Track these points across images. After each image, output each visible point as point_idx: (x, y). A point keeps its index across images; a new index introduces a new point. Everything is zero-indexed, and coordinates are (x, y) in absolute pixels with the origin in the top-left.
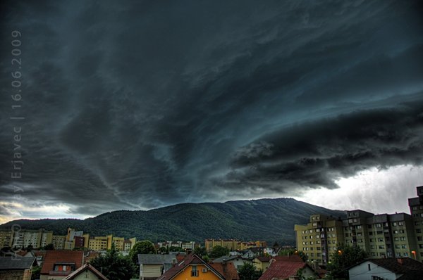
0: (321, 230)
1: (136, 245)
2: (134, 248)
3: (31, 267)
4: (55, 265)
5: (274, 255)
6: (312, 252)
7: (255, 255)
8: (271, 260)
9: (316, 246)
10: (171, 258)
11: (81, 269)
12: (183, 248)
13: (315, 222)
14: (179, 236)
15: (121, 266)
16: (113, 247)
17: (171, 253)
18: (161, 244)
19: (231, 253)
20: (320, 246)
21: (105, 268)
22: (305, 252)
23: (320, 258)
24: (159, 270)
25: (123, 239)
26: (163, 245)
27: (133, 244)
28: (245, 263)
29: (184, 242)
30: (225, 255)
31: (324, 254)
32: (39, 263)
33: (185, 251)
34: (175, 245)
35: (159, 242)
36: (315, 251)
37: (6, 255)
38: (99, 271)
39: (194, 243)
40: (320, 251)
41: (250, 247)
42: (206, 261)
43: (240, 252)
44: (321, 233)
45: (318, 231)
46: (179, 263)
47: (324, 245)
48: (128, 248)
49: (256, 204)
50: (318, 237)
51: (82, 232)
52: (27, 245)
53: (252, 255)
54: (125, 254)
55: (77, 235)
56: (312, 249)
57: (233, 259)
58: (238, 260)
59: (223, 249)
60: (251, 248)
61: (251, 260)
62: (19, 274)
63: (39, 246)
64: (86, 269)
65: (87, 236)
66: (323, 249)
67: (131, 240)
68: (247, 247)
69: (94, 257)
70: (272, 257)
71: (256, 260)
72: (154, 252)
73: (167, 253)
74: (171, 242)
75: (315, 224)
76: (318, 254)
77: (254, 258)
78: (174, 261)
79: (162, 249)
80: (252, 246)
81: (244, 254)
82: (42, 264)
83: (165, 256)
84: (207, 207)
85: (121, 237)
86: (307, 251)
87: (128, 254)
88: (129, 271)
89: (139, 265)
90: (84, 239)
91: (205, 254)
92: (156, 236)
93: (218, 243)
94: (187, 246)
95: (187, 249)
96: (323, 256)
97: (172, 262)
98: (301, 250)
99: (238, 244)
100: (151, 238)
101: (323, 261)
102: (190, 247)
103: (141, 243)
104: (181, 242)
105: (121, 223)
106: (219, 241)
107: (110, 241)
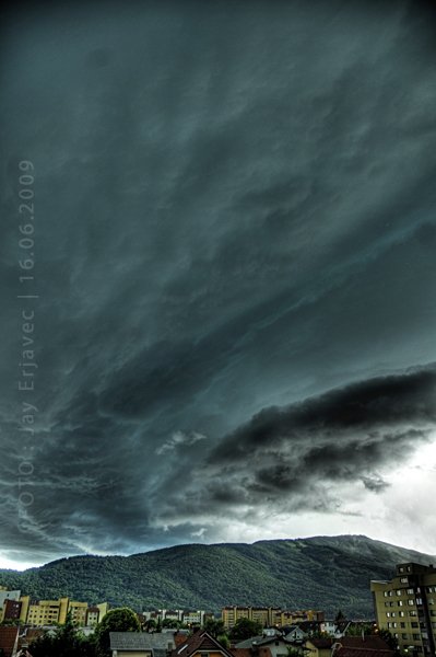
0: (415, 591)
1: (108, 614)
2: (104, 620)
5: (339, 636)
6: (404, 630)
7: (307, 635)
8: (334, 646)
9: (410, 619)
10: (165, 640)
12: (185, 622)
13: (404, 577)
14: (179, 601)
15: (81, 654)
16: (68, 619)
17: (164, 631)
18: (148, 615)
19: (265, 631)
20: (416, 619)
22: (392, 631)
23: (420, 643)
25: (86, 604)
26: (152, 616)
27: (102, 615)
28: (289, 650)
29: (187, 613)
30: (256, 635)
31: (426, 636)
33: (187, 627)
34: (172, 618)
35: (144, 610)
36: (409, 630)
39: (203, 613)
40: (418, 630)
41: (297, 620)
42: (223, 643)
43: (280, 630)
44: (417, 596)
45: (411, 591)
46: (179, 648)
47: (424, 618)
48: (93, 621)
49: (304, 546)
50: (412, 603)
51: (19, 592)
53: (301, 635)
54: (88, 632)
55: (10, 598)
56: (403, 625)
57: (269, 643)
58: (277, 644)
59: (252, 624)
60: (297, 623)
61: (300, 644)
65: (26, 600)
66: (422, 627)
67: (99, 606)
68: (291, 620)
69: (36, 638)
70: (335, 640)
71: (309, 645)
72: (136, 628)
73: (159, 631)
74: (164, 611)
75: (405, 581)
76: (415, 636)
77: (305, 640)
78: (170, 645)
79: (150, 624)
80: (301, 620)
81: (287, 634)
83: (156, 635)
84: (224, 551)
85: (83, 601)
86: (396, 630)
87: (93, 632)
89: (111, 652)
90: (21, 604)
91: (221, 634)
92: (140, 601)
93: (243, 614)
94: (192, 619)
95: (194, 624)
96: (423, 639)
97: (167, 647)
98: (385, 627)
99: (277, 615)
100: (132, 604)
101: (425, 649)
102: (196, 619)
103: (115, 613)
104: (181, 612)
105: (84, 578)
106: (245, 609)
107: (64, 608)
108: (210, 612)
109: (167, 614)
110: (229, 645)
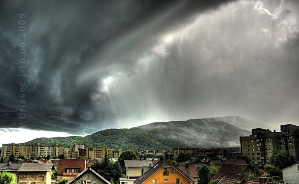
0: (260, 140)
1: (123, 153)
2: (121, 155)
3: (51, 171)
4: (66, 169)
5: (225, 159)
6: (253, 156)
8: (222, 163)
9: (256, 152)
10: (148, 163)
11: (84, 171)
12: (157, 155)
13: (255, 134)
14: (153, 147)
15: (113, 169)
16: (106, 156)
17: (147, 159)
18: (140, 153)
19: (192, 158)
20: (259, 152)
21: (102, 171)
22: (248, 156)
23: (260, 161)
24: (140, 171)
25: (113, 149)
26: (142, 153)
27: (120, 153)
28: (202, 165)
29: (157, 151)
30: (188, 159)
31: (263, 158)
32: (56, 168)
33: (158, 157)
34: (151, 153)
35: (138, 151)
36: (256, 156)
37: (34, 162)
38: (98, 172)
39: (164, 151)
40: (260, 156)
41: (206, 153)
42: (174, 164)
43: (199, 157)
44: (260, 142)
45: (258, 140)
46: (154, 166)
47: (263, 151)
48: (116, 156)
49: (210, 122)
50: (258, 145)
51: (83, 145)
52: (46, 155)
53: (208, 159)
54: (114, 160)
55: (80, 148)
56: (253, 154)
57: (194, 163)
58: (197, 163)
59: (187, 155)
61: (207, 163)
62: (43, 175)
63: (54, 156)
64: (88, 172)
65: (87, 149)
66: (262, 155)
67: (118, 150)
68: (204, 153)
69: (93, 163)
71: (211, 163)
72: (135, 158)
73: (145, 159)
74: (147, 151)
75: (255, 136)
76: (258, 158)
77: (209, 161)
78: (150, 164)
79: (141, 157)
81: (202, 159)
82: (57, 168)
83: (144, 161)
85: (112, 148)
86: (250, 156)
87: (117, 160)
88: (119, 172)
89: (126, 168)
90: (85, 150)
91: (173, 160)
92: (136, 147)
93: (182, 151)
94: (160, 154)
95: (160, 156)
96: (262, 159)
97: (149, 165)
98: (245, 155)
99: (197, 151)
100: (133, 148)
101: (262, 163)
102: (161, 154)
103: (126, 152)
104: (155, 151)
105: (111, 138)
106: (183, 149)
107: (104, 151)
108: (167, 151)
109: (148, 152)
110: (176, 163)
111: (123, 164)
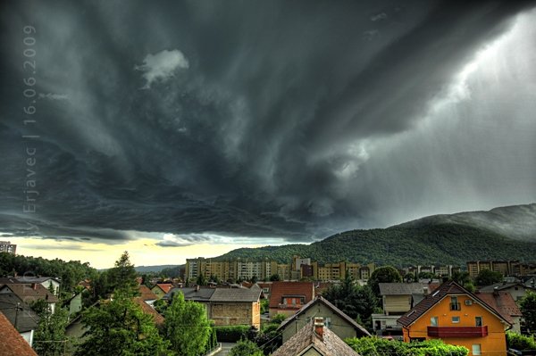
1: (376, 271)
2: (373, 275)
3: (258, 300)
4: (283, 298)
10: (422, 288)
11: (311, 302)
12: (437, 274)
14: (430, 259)
15: (359, 298)
16: (347, 276)
17: (420, 281)
18: (407, 271)
19: (506, 279)
21: (341, 301)
24: (408, 302)
25: (358, 265)
26: (410, 270)
27: (372, 271)
28: (528, 294)
29: (437, 268)
30: (497, 282)
32: (266, 296)
33: (439, 278)
34: (426, 271)
35: (404, 267)
37: (233, 287)
38: (334, 304)
39: (451, 267)
41: (534, 270)
42: (469, 290)
43: (520, 278)
46: (433, 293)
48: (365, 276)
51: (309, 259)
52: (251, 276)
54: (362, 284)
55: (304, 264)
57: (509, 288)
58: (517, 289)
59: (495, 274)
60: (535, 272)
62: (247, 308)
63: (263, 278)
64: (318, 302)
65: (315, 264)
67: (368, 266)
68: (529, 271)
69: (326, 289)
72: (398, 280)
73: (416, 281)
74: (419, 267)
78: (426, 291)
79: (408, 277)
81: (525, 281)
82: (269, 297)
83: (414, 284)
85: (356, 263)
87: (366, 284)
88: (370, 304)
89: (381, 297)
90: (312, 267)
91: (468, 282)
92: (400, 260)
93: (486, 267)
94: (442, 271)
95: (443, 275)
97: (423, 292)
99: (516, 266)
100: (393, 263)
102: (445, 272)
103: (381, 269)
104: (433, 267)
105: (354, 246)
106: (486, 263)
107: (343, 268)
108: (456, 266)
109: (421, 269)
110: (474, 289)
111: (376, 290)
